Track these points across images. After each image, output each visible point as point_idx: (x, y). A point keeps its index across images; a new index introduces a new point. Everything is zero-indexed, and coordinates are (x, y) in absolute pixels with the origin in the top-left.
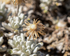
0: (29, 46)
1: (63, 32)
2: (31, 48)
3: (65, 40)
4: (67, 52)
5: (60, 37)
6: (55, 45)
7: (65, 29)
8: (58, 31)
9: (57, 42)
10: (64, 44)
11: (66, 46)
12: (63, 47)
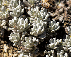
0: (42, 14)
1: (63, 9)
2: (43, 15)
3: (64, 14)
4: (65, 23)
5: (61, 12)
6: (57, 18)
7: (65, 7)
8: (60, 9)
9: (59, 16)
10: (64, 17)
11: (65, 18)
12: (63, 19)
